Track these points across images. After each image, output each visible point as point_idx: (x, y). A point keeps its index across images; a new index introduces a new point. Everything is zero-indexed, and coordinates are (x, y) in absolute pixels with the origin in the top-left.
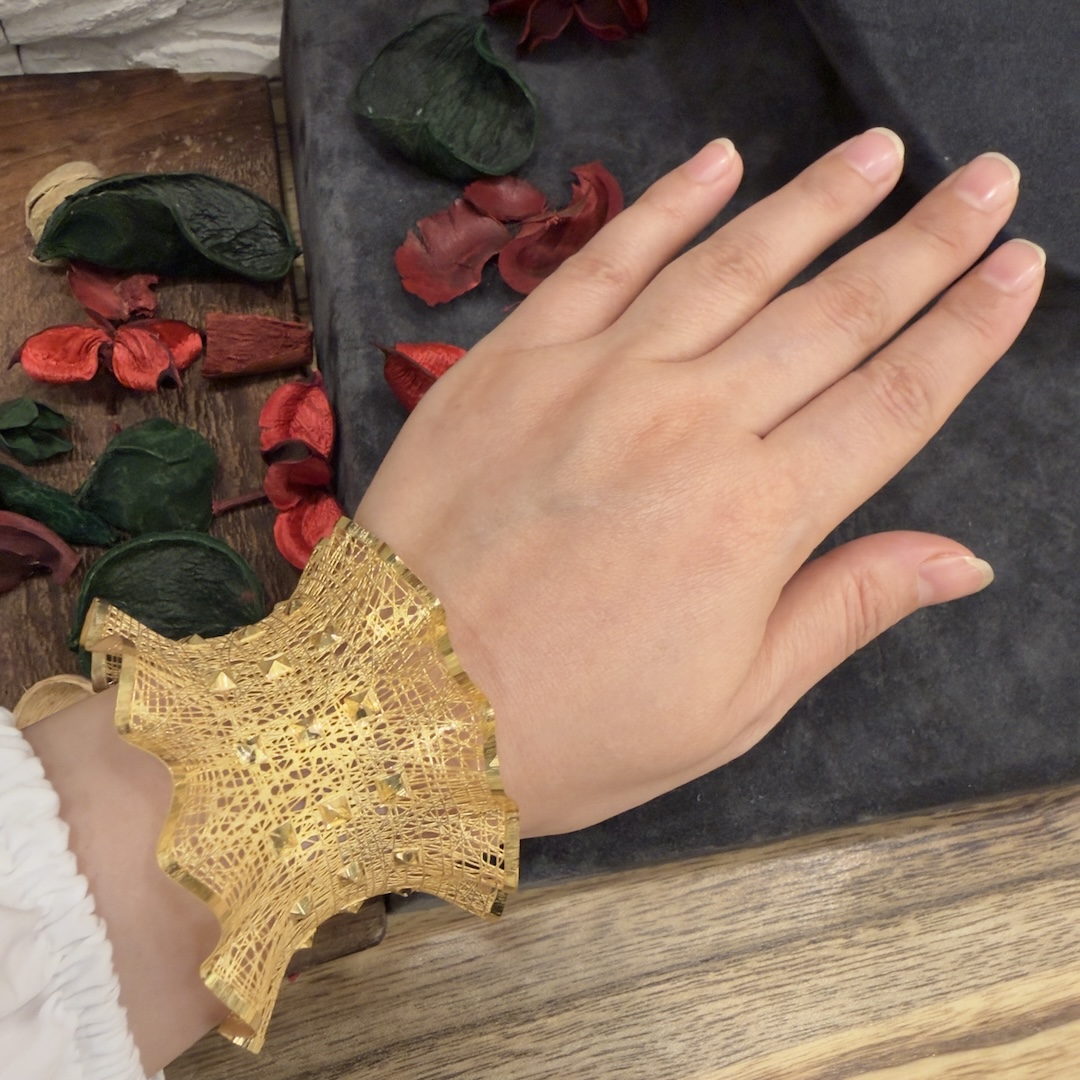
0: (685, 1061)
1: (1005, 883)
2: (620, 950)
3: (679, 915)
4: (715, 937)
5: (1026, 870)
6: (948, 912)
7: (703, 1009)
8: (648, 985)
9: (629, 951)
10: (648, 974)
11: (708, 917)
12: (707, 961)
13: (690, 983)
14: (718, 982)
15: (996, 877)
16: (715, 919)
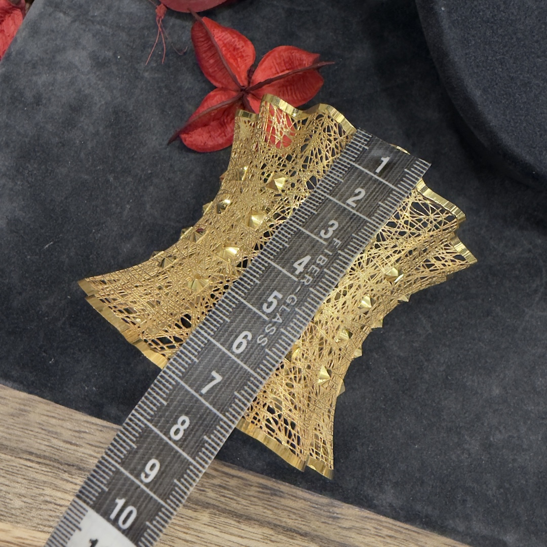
0: (18, 514)
1: (279, 526)
2: (24, 430)
3: (70, 430)
4: (83, 455)
5: (297, 525)
6: (233, 522)
7: (48, 491)
8: (26, 460)
9: (28, 434)
10: (31, 453)
11: (86, 442)
12: (69, 465)
13: (51, 472)
14: (67, 481)
15: (276, 519)
16: (90, 444)
